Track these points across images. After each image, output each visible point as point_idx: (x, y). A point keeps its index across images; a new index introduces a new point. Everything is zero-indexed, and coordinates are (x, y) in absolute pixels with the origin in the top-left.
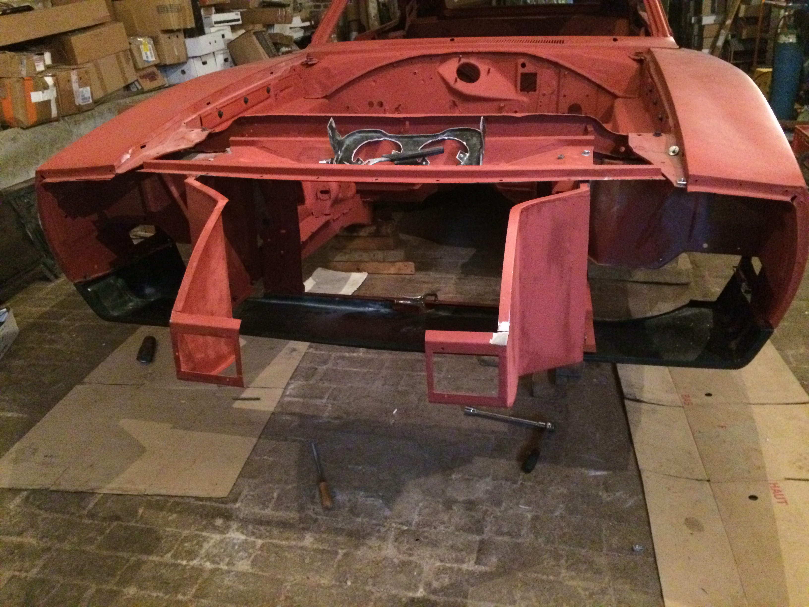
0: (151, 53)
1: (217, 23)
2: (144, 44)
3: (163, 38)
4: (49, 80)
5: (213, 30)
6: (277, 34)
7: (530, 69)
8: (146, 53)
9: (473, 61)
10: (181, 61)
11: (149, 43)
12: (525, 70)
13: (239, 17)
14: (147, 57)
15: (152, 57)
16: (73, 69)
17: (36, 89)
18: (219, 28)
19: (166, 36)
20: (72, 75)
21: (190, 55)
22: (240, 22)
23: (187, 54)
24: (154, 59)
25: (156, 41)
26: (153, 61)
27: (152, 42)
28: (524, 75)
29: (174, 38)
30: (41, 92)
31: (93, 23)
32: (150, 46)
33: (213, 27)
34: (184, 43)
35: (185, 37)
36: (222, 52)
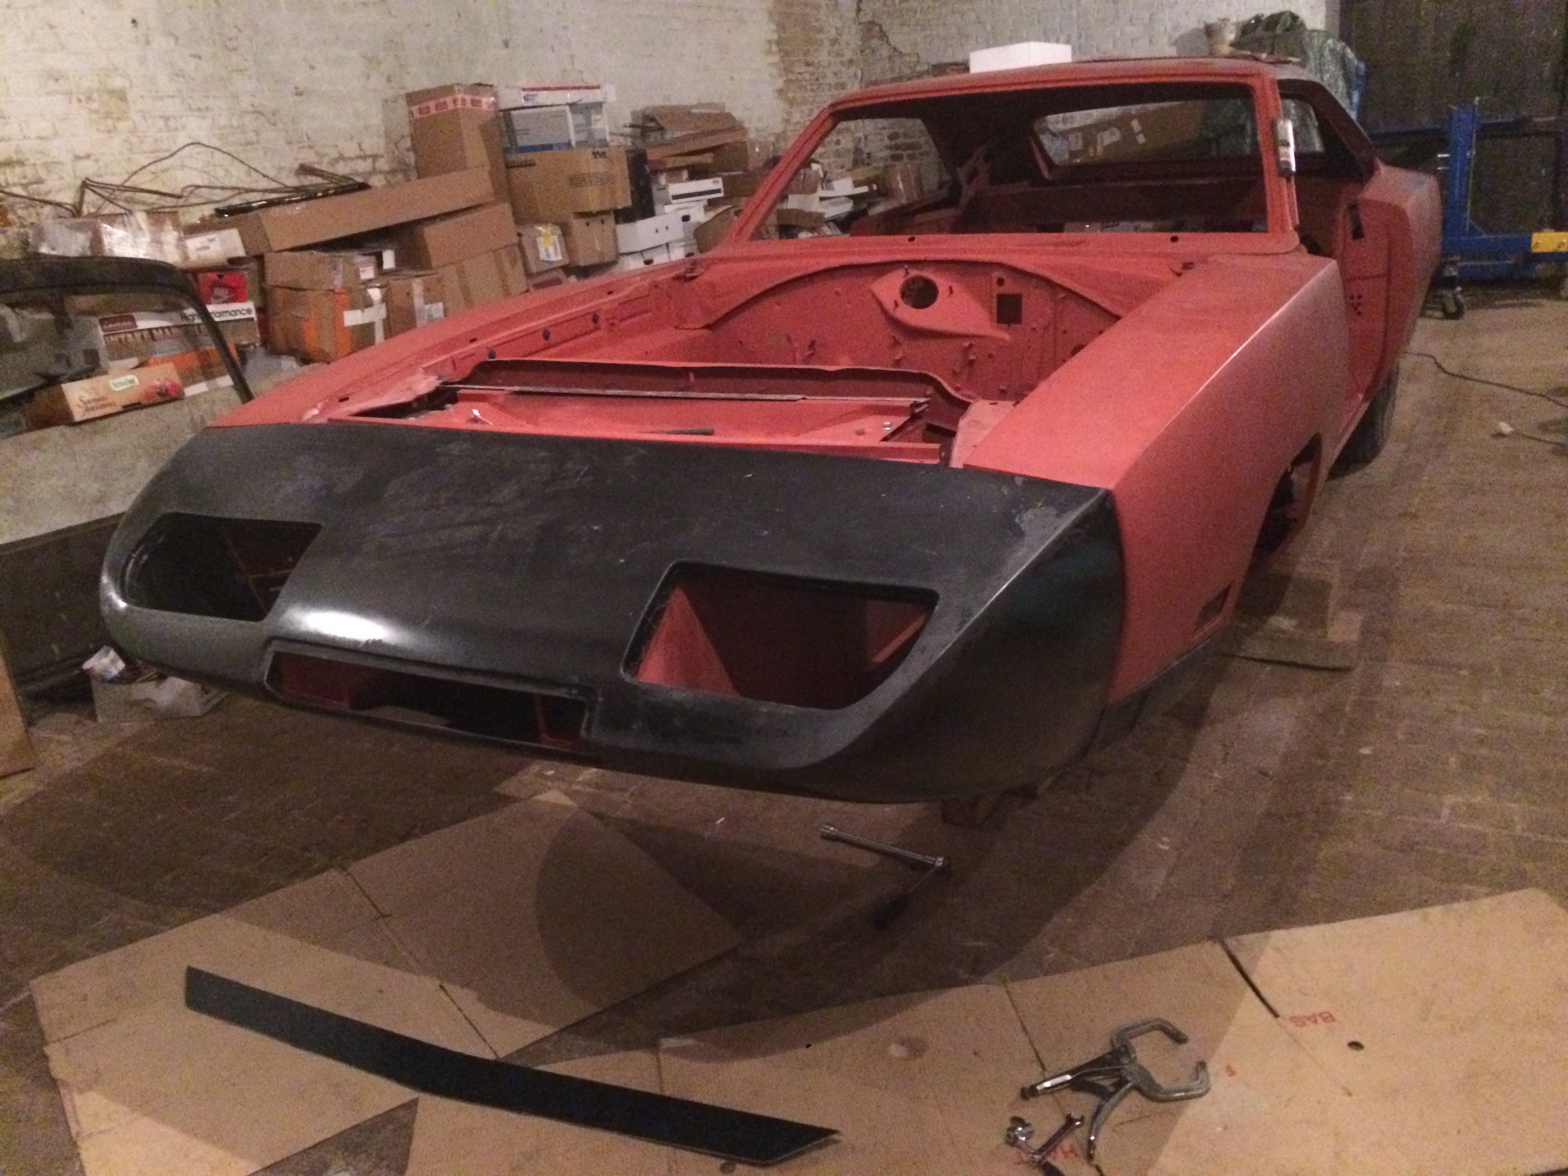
0: (556, 248)
1: (676, 197)
2: (546, 236)
3: (577, 225)
4: (375, 294)
5: (668, 209)
6: (793, 210)
7: (1010, 287)
8: (546, 250)
9: (928, 274)
10: (607, 259)
11: (553, 234)
12: (1003, 290)
13: (720, 185)
14: (548, 255)
15: (556, 253)
16: (418, 276)
17: (353, 307)
18: (680, 206)
19: (583, 221)
20: (414, 285)
21: (623, 250)
22: (721, 195)
23: (617, 247)
24: (560, 258)
25: (565, 231)
26: (557, 262)
27: (559, 232)
28: (1001, 298)
29: (595, 225)
30: (359, 311)
31: (464, 206)
32: (556, 237)
33: (669, 203)
34: (614, 231)
35: (617, 222)
36: (683, 243)
